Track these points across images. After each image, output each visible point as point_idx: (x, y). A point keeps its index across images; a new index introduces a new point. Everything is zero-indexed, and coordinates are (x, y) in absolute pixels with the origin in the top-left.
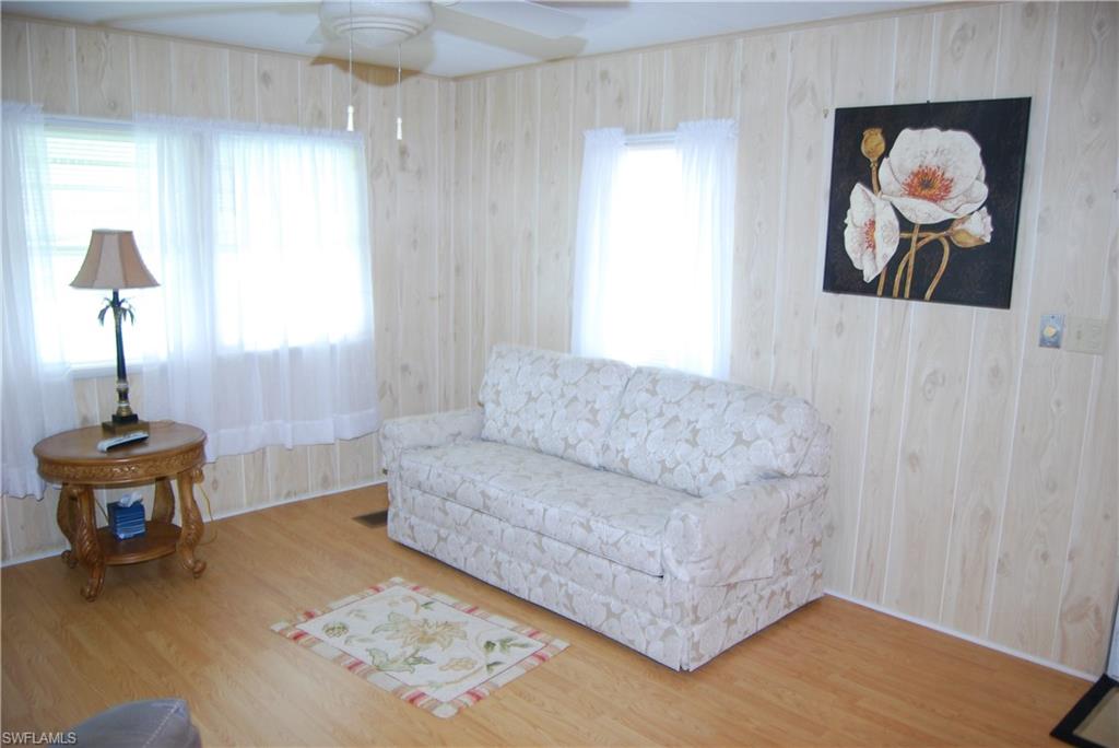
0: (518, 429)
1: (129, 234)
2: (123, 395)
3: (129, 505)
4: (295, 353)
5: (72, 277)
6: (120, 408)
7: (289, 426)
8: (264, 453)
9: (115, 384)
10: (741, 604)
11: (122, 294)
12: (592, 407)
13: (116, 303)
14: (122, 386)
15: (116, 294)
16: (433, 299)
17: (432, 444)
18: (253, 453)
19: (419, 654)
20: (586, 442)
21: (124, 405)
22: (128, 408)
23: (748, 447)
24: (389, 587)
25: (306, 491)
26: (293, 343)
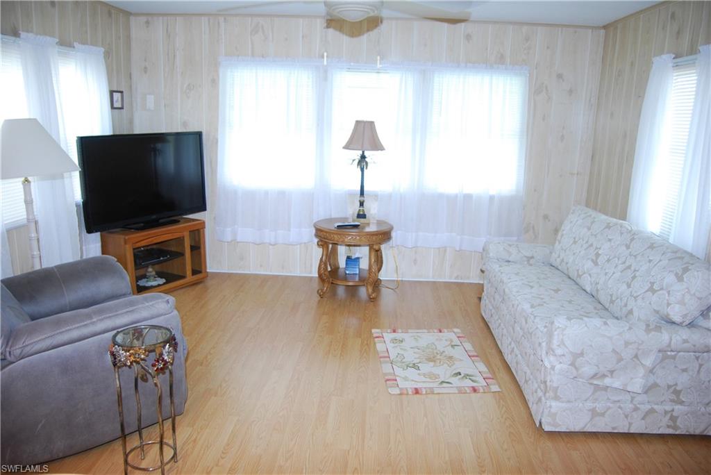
0: (563, 260)
1: (372, 123)
2: (362, 204)
3: (353, 258)
4: (468, 197)
5: (344, 144)
6: (360, 210)
7: (459, 237)
8: (445, 251)
9: (358, 198)
10: (611, 405)
11: (366, 153)
12: (597, 252)
13: (363, 157)
14: (362, 199)
15: (363, 152)
16: (572, 174)
17: (510, 259)
18: (439, 248)
19: (419, 365)
20: (587, 275)
21: (361, 208)
22: (363, 210)
23: (653, 294)
24: (448, 332)
25: (468, 278)
26: (466, 191)
